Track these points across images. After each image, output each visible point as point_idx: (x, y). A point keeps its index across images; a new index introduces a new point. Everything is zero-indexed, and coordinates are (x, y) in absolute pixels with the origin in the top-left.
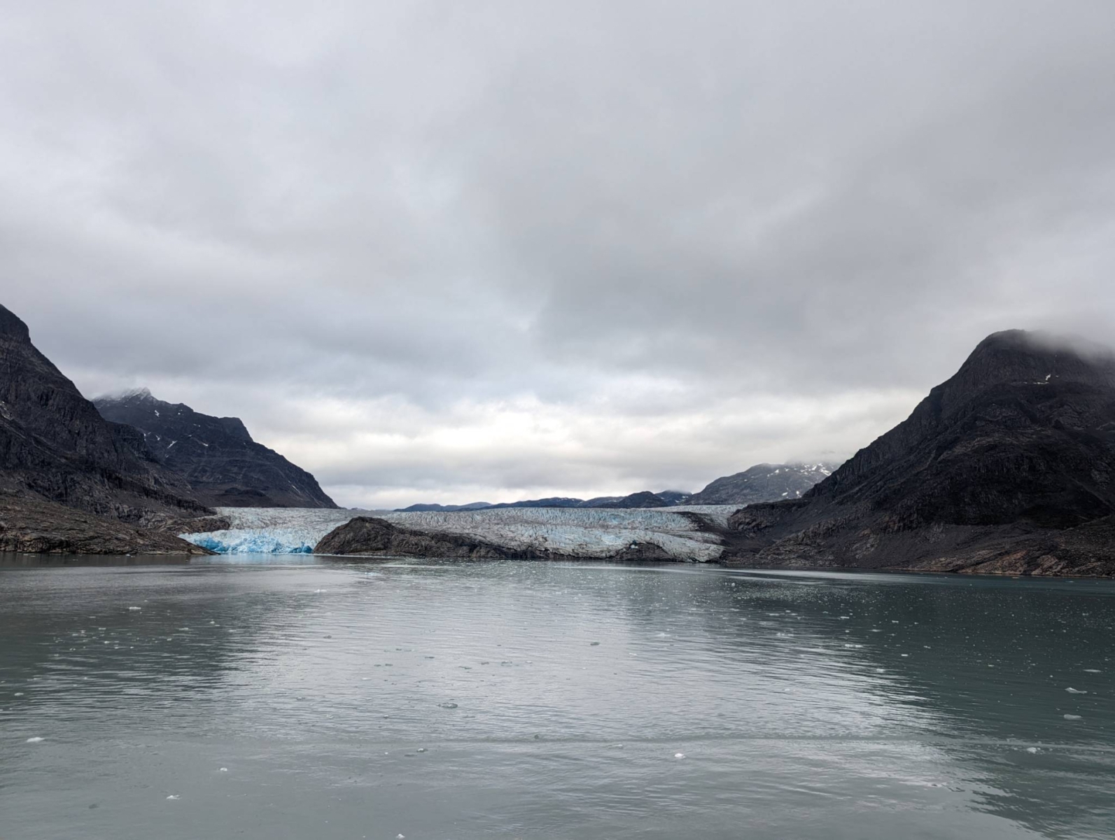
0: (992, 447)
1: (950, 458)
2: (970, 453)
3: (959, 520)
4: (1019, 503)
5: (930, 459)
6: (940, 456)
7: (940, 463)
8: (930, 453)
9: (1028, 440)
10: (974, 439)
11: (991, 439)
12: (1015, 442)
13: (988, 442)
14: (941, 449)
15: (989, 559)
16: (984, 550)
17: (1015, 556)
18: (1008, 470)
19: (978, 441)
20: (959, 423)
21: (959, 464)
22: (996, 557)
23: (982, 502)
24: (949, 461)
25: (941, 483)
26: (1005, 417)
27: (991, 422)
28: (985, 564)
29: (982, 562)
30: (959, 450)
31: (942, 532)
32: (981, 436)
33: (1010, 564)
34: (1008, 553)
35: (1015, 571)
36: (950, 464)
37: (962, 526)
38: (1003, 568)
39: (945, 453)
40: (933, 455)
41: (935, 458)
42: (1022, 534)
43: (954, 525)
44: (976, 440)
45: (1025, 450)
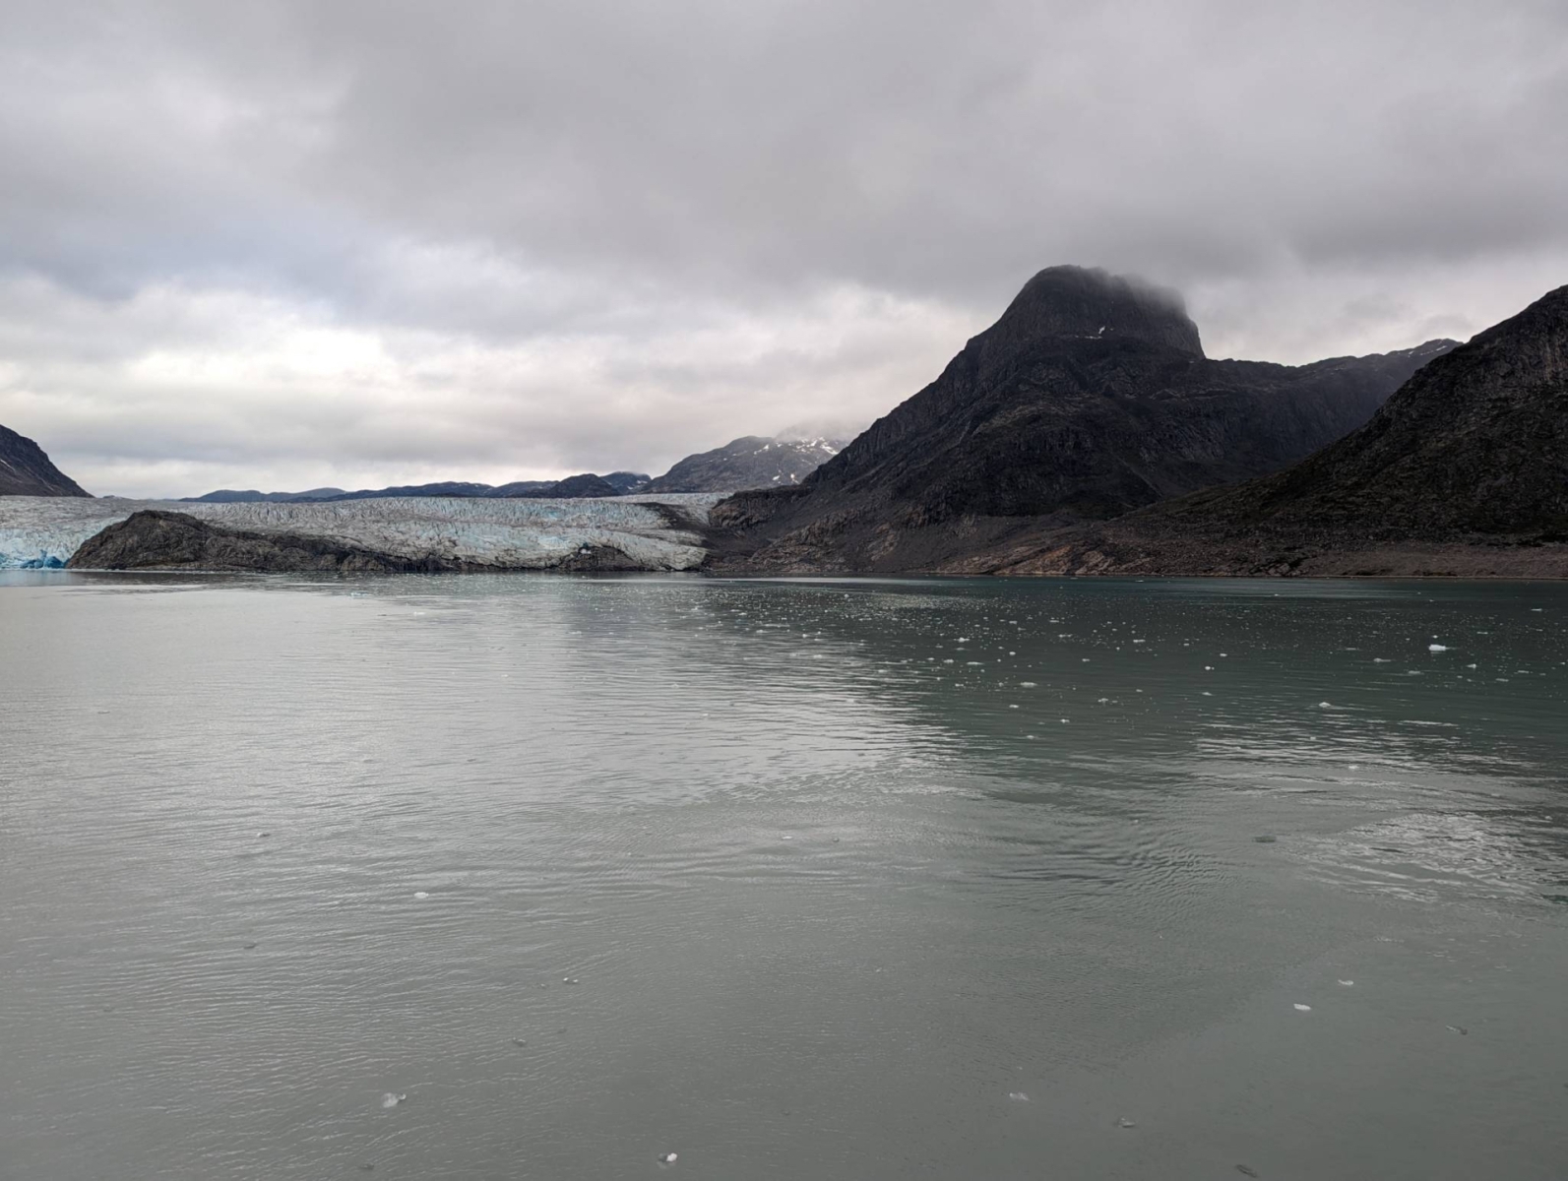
0: (1035, 419)
1: (987, 432)
2: (1010, 426)
3: (993, 510)
4: (1061, 488)
5: (964, 433)
6: (975, 429)
7: (975, 437)
8: (963, 425)
9: (1075, 409)
10: (1016, 408)
11: (1034, 408)
12: (1061, 413)
13: (1032, 411)
14: (978, 419)
15: (1029, 558)
16: (1022, 546)
17: (1058, 552)
18: (1051, 448)
19: (1020, 411)
20: (999, 387)
21: (997, 440)
22: (1036, 554)
23: (1020, 487)
24: (986, 435)
25: (976, 464)
26: (1051, 380)
27: (1036, 385)
28: (1025, 563)
29: (1021, 561)
30: (997, 421)
31: (973, 525)
32: (1024, 404)
33: (1052, 562)
34: (1049, 549)
35: (1058, 570)
36: (986, 439)
37: (996, 518)
38: (1044, 568)
39: (981, 425)
40: (967, 428)
41: (970, 432)
42: (1063, 527)
43: (987, 517)
44: (1018, 409)
45: (1071, 422)
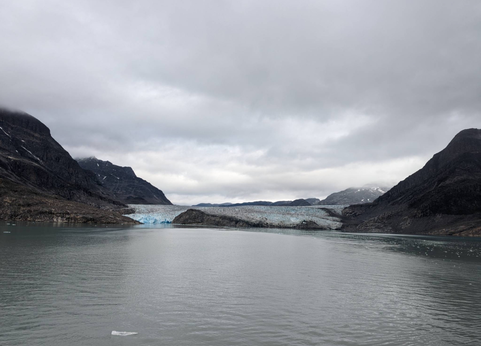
0: (464, 181)
1: (444, 185)
2: (453, 183)
3: (448, 212)
4: (476, 205)
5: (435, 186)
6: (439, 184)
7: (440, 187)
8: (434, 183)
9: (479, 177)
10: (455, 177)
11: (463, 177)
12: (473, 179)
13: (461, 178)
14: (440, 181)
15: (466, 230)
16: (462, 225)
17: (478, 228)
18: (471, 191)
19: (457, 178)
20: (448, 170)
21: (449, 188)
22: (469, 229)
23: (459, 205)
24: (444, 187)
25: (440, 196)
26: (469, 167)
27: (462, 169)
28: (465, 232)
29: (463, 231)
30: (448, 182)
31: (441, 218)
32: (458, 176)
33: (476, 232)
34: (474, 227)
35: (479, 235)
36: (444, 188)
37: (450, 215)
38: (473, 234)
39: (441, 183)
40: (436, 184)
41: (437, 186)
42: (478, 219)
43: (446, 215)
44: (456, 177)
45: (478, 182)
